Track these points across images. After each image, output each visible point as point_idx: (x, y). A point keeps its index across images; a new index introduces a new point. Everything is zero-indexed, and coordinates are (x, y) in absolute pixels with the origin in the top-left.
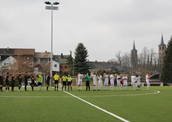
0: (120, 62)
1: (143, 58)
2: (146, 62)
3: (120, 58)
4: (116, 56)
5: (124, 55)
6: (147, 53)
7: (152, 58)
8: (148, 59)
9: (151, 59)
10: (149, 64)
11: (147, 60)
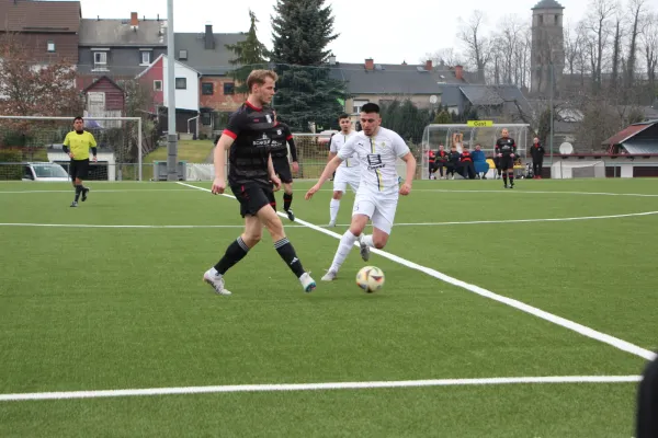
0: (481, 65)
1: (591, 45)
2: (603, 63)
3: (477, 48)
4: (458, 35)
5: (500, 32)
6: (611, 18)
7: (638, 40)
8: (617, 50)
9: (633, 47)
10: (620, 71)
11: (608, 51)
